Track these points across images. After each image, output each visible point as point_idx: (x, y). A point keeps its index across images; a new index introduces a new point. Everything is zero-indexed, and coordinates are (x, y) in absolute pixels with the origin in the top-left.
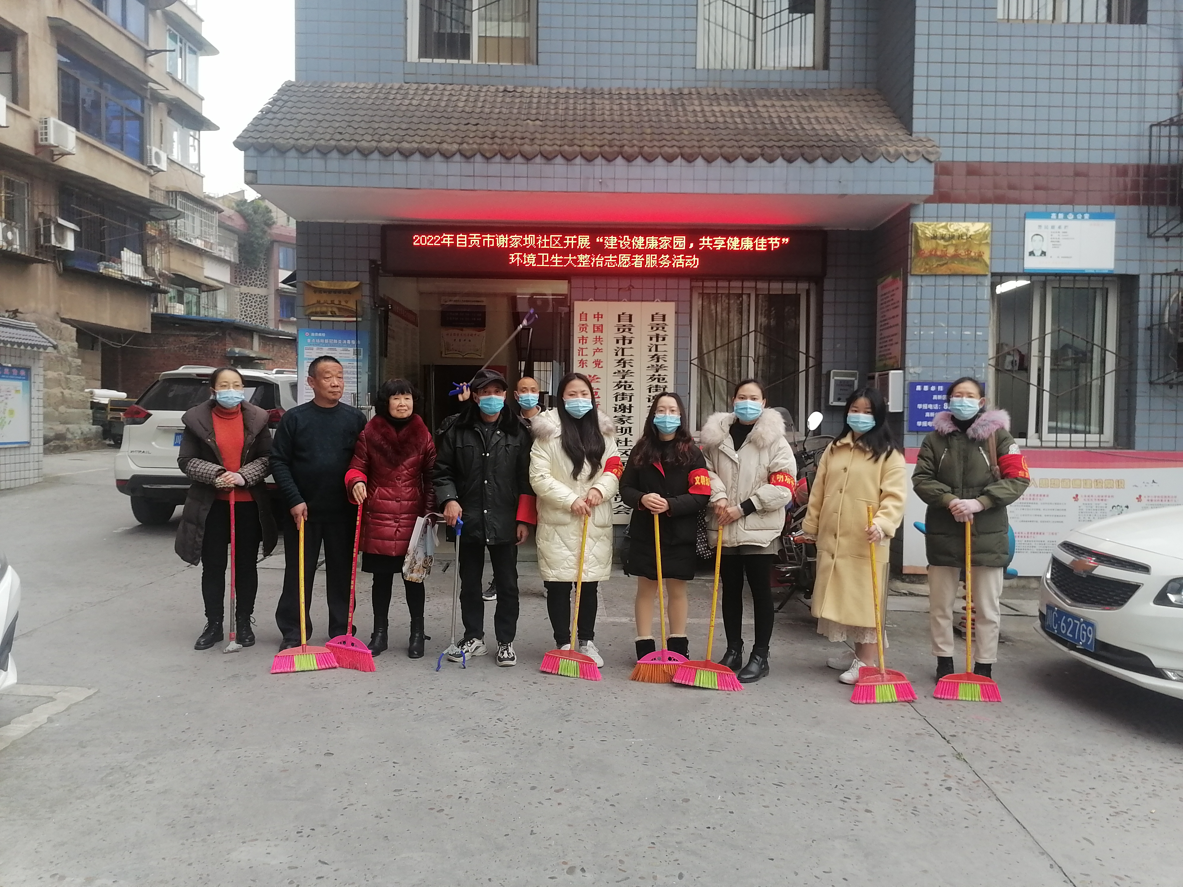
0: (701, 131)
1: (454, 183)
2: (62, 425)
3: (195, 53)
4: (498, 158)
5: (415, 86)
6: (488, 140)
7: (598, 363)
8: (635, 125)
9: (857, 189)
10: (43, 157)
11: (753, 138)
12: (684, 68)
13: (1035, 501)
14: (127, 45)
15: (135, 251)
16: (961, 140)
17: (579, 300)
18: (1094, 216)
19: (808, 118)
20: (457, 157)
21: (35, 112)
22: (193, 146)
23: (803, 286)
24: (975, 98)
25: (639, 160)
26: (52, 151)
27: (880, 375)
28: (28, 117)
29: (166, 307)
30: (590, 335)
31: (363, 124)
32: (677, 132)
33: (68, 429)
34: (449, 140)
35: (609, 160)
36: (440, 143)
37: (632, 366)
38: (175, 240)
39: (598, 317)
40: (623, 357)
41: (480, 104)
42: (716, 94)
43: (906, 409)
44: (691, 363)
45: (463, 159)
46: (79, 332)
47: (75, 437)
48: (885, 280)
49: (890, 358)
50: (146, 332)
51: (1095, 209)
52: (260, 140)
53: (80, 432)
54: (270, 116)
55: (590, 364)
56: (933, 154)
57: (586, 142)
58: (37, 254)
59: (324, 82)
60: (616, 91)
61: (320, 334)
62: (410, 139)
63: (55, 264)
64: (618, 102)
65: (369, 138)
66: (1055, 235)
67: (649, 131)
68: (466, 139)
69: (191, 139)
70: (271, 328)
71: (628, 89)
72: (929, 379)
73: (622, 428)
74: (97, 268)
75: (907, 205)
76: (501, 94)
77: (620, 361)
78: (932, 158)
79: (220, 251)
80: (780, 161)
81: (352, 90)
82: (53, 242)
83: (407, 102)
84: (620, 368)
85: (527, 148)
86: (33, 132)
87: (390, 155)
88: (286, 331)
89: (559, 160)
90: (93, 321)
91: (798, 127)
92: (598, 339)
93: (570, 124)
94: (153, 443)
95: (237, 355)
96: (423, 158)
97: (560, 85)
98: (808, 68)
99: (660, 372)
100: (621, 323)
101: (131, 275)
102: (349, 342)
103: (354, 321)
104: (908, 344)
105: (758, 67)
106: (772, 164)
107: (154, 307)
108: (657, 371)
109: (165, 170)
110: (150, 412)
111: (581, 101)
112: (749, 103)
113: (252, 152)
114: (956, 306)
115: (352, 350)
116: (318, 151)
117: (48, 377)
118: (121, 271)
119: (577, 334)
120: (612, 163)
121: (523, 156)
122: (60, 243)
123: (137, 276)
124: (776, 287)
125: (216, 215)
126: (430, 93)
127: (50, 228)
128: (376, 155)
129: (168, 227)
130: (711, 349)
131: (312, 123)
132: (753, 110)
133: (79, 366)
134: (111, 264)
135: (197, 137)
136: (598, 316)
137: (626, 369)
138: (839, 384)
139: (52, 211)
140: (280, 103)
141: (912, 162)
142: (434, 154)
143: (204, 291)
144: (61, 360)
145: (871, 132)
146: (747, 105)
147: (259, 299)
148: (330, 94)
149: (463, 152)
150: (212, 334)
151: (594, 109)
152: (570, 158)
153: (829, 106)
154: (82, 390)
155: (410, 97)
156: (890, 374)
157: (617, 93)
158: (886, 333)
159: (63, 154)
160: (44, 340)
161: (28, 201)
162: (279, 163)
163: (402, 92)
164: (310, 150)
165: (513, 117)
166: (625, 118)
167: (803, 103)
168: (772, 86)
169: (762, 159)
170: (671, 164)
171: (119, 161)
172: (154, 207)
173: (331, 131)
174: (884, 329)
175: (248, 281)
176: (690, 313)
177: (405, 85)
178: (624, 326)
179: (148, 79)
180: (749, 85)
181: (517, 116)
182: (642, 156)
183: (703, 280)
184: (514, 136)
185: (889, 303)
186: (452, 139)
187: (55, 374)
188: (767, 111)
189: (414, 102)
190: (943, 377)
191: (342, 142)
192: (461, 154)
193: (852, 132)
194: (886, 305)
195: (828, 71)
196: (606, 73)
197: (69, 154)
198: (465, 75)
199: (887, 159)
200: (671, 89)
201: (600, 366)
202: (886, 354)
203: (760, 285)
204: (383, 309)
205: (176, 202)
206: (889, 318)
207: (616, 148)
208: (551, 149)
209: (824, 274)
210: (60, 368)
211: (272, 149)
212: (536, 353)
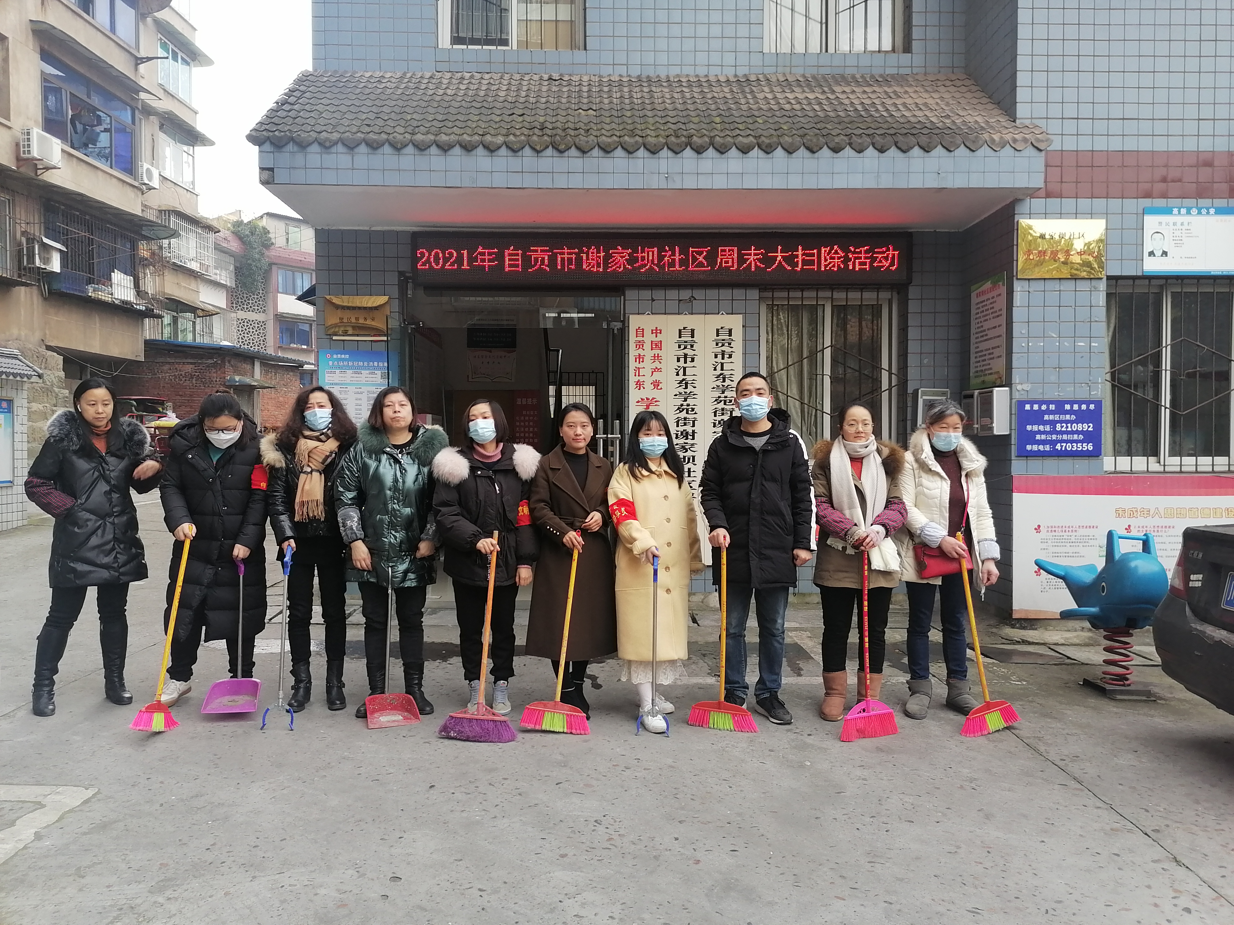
0: (777, 119)
1: (499, 181)
3: (188, 63)
4: (550, 151)
5: (448, 75)
6: (536, 131)
7: (656, 384)
8: (702, 113)
9: (958, 182)
10: (25, 170)
11: (837, 126)
12: (750, 52)
13: (1160, 534)
14: (116, 51)
15: (126, 273)
16: (1070, 127)
17: (635, 314)
18: (1220, 211)
19: (895, 105)
20: (503, 151)
21: (17, 122)
22: (187, 162)
23: (885, 295)
24: (1086, 79)
25: (711, 152)
26: (36, 165)
27: (980, 393)
28: (10, 128)
30: (648, 353)
31: (393, 116)
32: (750, 120)
34: (493, 132)
35: (676, 152)
36: (482, 135)
37: (695, 387)
38: (168, 262)
39: (656, 333)
40: (685, 377)
41: (523, 94)
42: (787, 80)
43: (1013, 431)
45: (510, 153)
46: (65, 361)
48: (983, 285)
49: (991, 374)
50: (139, 359)
51: (1221, 203)
52: (276, 133)
54: (287, 107)
55: (648, 386)
56: (1042, 141)
57: (649, 132)
58: (20, 276)
59: (346, 72)
60: (674, 78)
61: (343, 356)
62: (449, 131)
63: (39, 286)
64: (678, 90)
65: (402, 130)
66: (1178, 233)
67: (718, 120)
68: (513, 131)
69: (185, 154)
70: (272, 355)
71: (687, 76)
72: (1039, 397)
73: (684, 457)
74: (86, 291)
75: (1011, 200)
76: (546, 83)
77: (681, 382)
78: (1041, 146)
79: (216, 274)
80: (871, 151)
81: (378, 79)
82: (38, 263)
83: (441, 92)
84: (681, 390)
85: (582, 140)
86: (14, 144)
87: (425, 149)
88: (289, 357)
89: (619, 152)
90: (82, 349)
91: (885, 114)
92: (657, 358)
93: (629, 114)
95: (237, 384)
96: (464, 152)
97: (612, 73)
98: (886, 52)
99: (726, 394)
100: (682, 339)
101: (123, 298)
102: (378, 364)
103: (385, 341)
104: (1015, 356)
105: (831, 50)
106: (861, 155)
108: (723, 392)
109: (158, 187)
111: (638, 89)
112: (826, 89)
113: (267, 147)
114: (1068, 313)
116: (344, 144)
117: (33, 410)
118: (112, 294)
119: (633, 352)
120: (679, 155)
121: (578, 148)
122: (44, 264)
123: (129, 299)
124: (854, 297)
125: (211, 236)
126: (465, 82)
127: (34, 247)
128: (410, 149)
129: (161, 248)
130: (782, 367)
131: (335, 115)
132: (832, 97)
134: (100, 286)
135: (191, 153)
136: (657, 331)
137: (688, 391)
139: (36, 230)
140: (297, 94)
141: (1020, 150)
142: (476, 147)
143: (200, 317)
144: (47, 391)
145: (969, 119)
146: (824, 92)
147: (257, 325)
148: (354, 84)
149: (510, 146)
150: (210, 361)
151: (652, 97)
152: (631, 150)
153: (916, 91)
155: (444, 86)
156: (995, 392)
157: (676, 80)
158: (983, 346)
159: (47, 169)
160: (29, 369)
161: (10, 218)
162: (299, 159)
163: (434, 81)
164: (335, 143)
165: (563, 107)
166: (689, 107)
167: (886, 89)
168: (849, 71)
169: (850, 148)
170: (747, 155)
171: (108, 176)
172: (146, 225)
173: (358, 123)
174: (981, 341)
175: (245, 306)
176: (759, 327)
177: (437, 74)
178: (686, 342)
179: (139, 89)
180: (823, 71)
181: (567, 105)
182: (714, 147)
183: (773, 290)
184: (566, 126)
185: (987, 312)
186: (496, 131)
187: (40, 407)
188: (848, 97)
189: (449, 92)
190: (1055, 395)
191: (371, 135)
192: (507, 147)
193: (947, 118)
194: (983, 314)
195: (910, 54)
196: (663, 59)
197: (55, 168)
198: (504, 63)
199: (992, 148)
200: (736, 76)
201: (659, 387)
202: (985, 370)
203: (836, 295)
204: (413, 326)
205: (169, 220)
206: (988, 329)
207: (683, 139)
208: (609, 140)
209: (909, 281)
210: (46, 400)
211: (291, 143)
212: (565, 376)
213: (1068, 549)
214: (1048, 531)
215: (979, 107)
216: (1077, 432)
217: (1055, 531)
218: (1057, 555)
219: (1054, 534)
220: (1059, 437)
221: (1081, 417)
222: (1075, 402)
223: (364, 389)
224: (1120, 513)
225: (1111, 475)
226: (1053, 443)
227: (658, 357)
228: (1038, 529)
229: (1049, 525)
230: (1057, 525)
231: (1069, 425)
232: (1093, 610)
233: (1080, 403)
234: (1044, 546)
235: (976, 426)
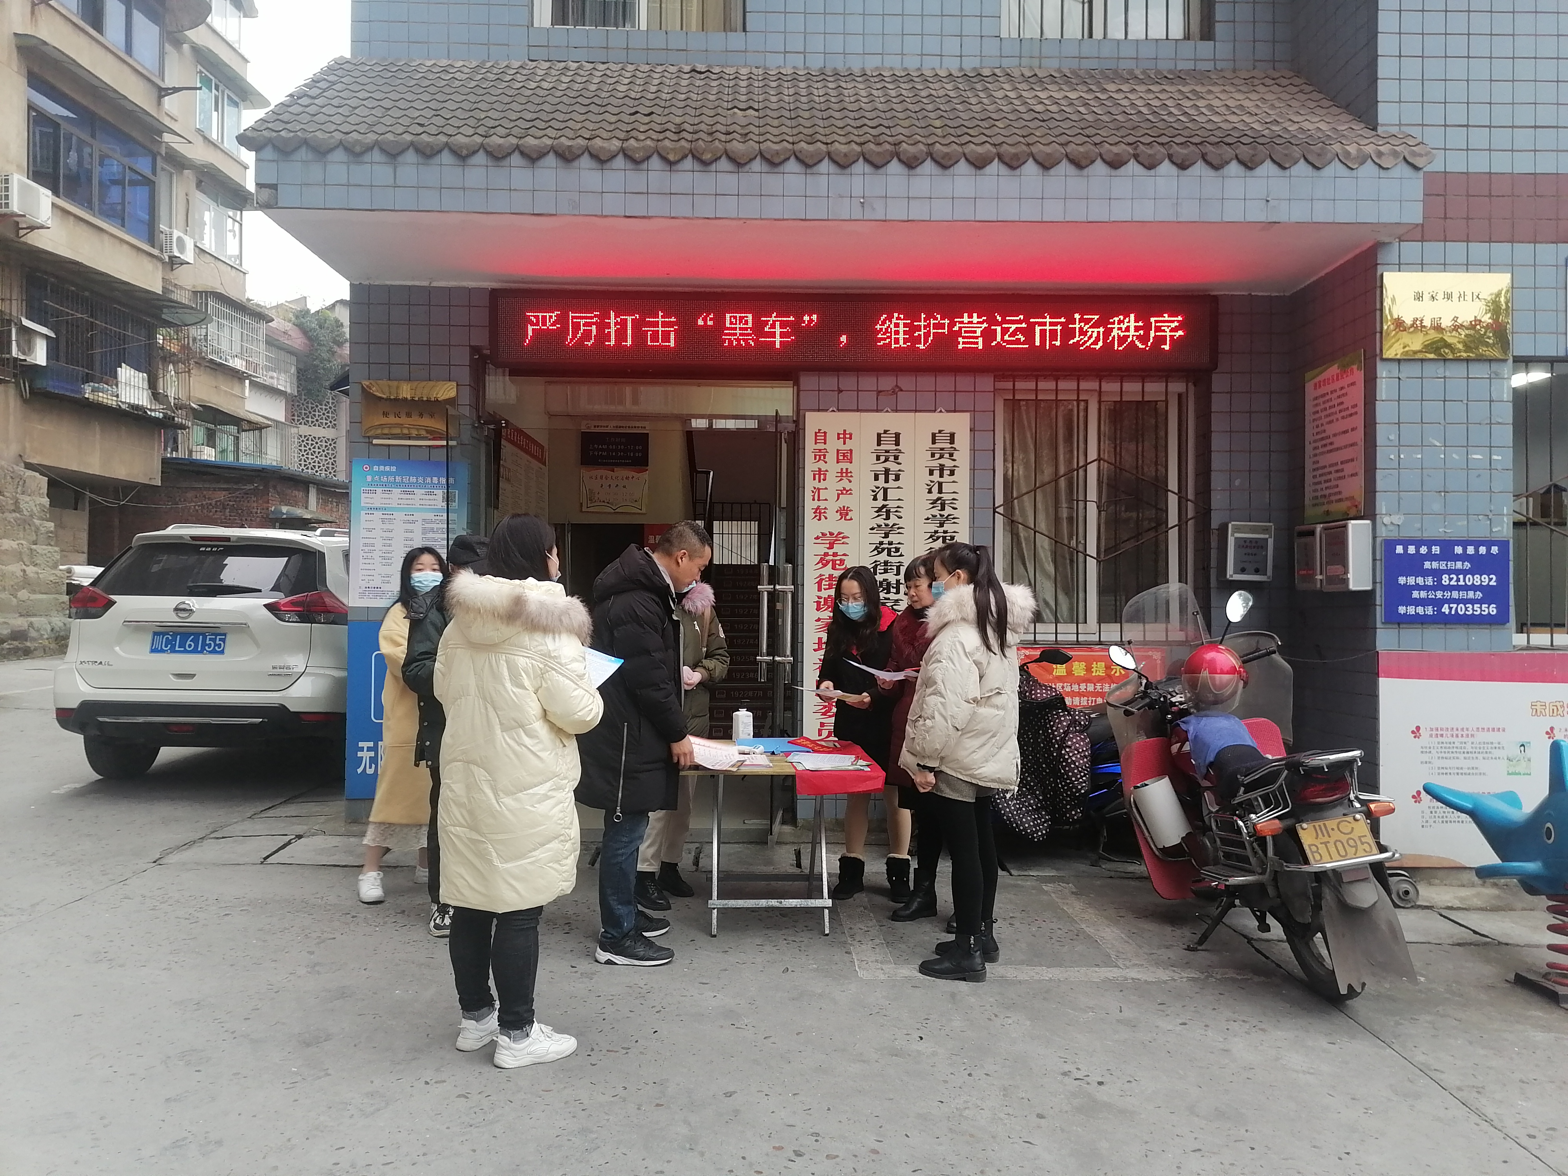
0: (1025, 123)
1: (613, 205)
2: (22, 618)
3: (236, 104)
4: (688, 163)
5: (546, 65)
6: (669, 134)
7: (844, 513)
8: (913, 115)
9: (1298, 213)
10: (3, 230)
11: (1114, 132)
12: (982, 37)
14: (133, 78)
15: (138, 369)
16: (1457, 138)
17: (814, 410)
19: (1196, 107)
20: (620, 161)
22: (233, 231)
23: (1176, 387)
24: (1480, 69)
25: (928, 166)
26: (17, 222)
29: (191, 452)
30: (832, 467)
31: (459, 113)
32: (986, 124)
33: (31, 625)
34: (605, 135)
35: (877, 167)
36: (589, 139)
37: (900, 517)
38: (205, 359)
39: (845, 438)
40: (885, 503)
41: (653, 89)
42: (1036, 75)
43: (1378, 585)
44: (994, 512)
45: (629, 165)
46: (52, 484)
47: (42, 635)
48: (1325, 370)
49: (1340, 500)
50: (154, 483)
52: (283, 134)
53: (49, 628)
54: (304, 101)
55: (832, 514)
56: (1421, 155)
57: (836, 138)
59: (398, 59)
60: (872, 71)
61: (387, 468)
62: (540, 133)
63: (17, 384)
64: (879, 86)
65: (470, 131)
67: (938, 123)
68: (634, 133)
69: (230, 221)
70: (341, 479)
71: (891, 69)
72: (1417, 535)
74: (81, 391)
75: (1374, 240)
76: (687, 76)
77: (880, 510)
78: (1419, 162)
79: (272, 378)
80: (1166, 167)
81: (443, 69)
82: (15, 352)
83: (533, 85)
84: (881, 521)
85: (737, 147)
87: (504, 157)
89: (792, 165)
90: (74, 468)
91: (1183, 118)
92: (845, 474)
93: (806, 115)
94: (117, 649)
95: (285, 516)
96: (560, 163)
97: (782, 64)
98: (1178, 40)
99: (946, 527)
100: (882, 447)
101: (132, 402)
102: (435, 479)
103: (443, 446)
104: (1379, 474)
105: (1098, 33)
106: (1152, 172)
107: (172, 451)
108: (942, 525)
109: (192, 262)
110: (113, 597)
111: (819, 85)
112: (1093, 87)
113: (269, 153)
114: (1456, 411)
115: (440, 493)
116: (383, 150)
118: (117, 396)
119: (810, 465)
120: (882, 171)
121: (731, 159)
122: (24, 354)
123: (141, 403)
124: (1132, 389)
125: (263, 326)
126: (570, 73)
127: (9, 332)
128: (480, 158)
129: (194, 341)
130: (1024, 490)
131: (374, 112)
132: (1103, 96)
133: (51, 532)
134: (102, 386)
135: (238, 218)
136: (845, 436)
138: (1242, 544)
139: (13, 309)
141: (1388, 169)
142: (579, 156)
143: (246, 431)
144: (24, 523)
145: (1306, 125)
146: (1091, 91)
147: (324, 444)
148: (407, 74)
149: (630, 153)
150: (249, 487)
151: (841, 94)
152: (810, 162)
153: (1224, 91)
154: (55, 566)
155: (538, 78)
156: (1348, 526)
157: (875, 74)
158: (1326, 460)
159: (32, 228)
162: (316, 172)
163: (524, 72)
164: (369, 148)
165: (710, 104)
166: (895, 106)
167: (1180, 87)
168: (1124, 65)
169: (1135, 163)
170: (982, 172)
171: (117, 242)
172: (167, 307)
173: (405, 121)
174: (1323, 453)
175: (310, 419)
176: (994, 431)
177: (530, 63)
178: (887, 451)
179: (161, 127)
180: (1087, 64)
181: (716, 103)
182: (933, 159)
183: (1014, 379)
184: (714, 129)
185: (1333, 410)
186: (609, 134)
187: (14, 544)
188: (1126, 97)
189: (545, 85)
190: (1439, 531)
191: (424, 137)
192: (626, 156)
193: (1275, 125)
194: (1325, 413)
195: (1212, 42)
196: (855, 45)
197: (42, 227)
198: (627, 48)
199: (1346, 165)
200: (961, 69)
201: (848, 517)
202: (1330, 495)
203: (1107, 386)
204: (492, 427)
205: (207, 304)
206: (1335, 435)
207: (887, 147)
208: (776, 147)
209: (1214, 365)
210: (21, 535)
211: (304, 149)
212: (718, 508)
213: (1461, 763)
214: (1431, 736)
215: (1318, 111)
216: (1474, 588)
217: (1442, 735)
218: (1445, 771)
219: (1440, 739)
220: (1447, 594)
221: (1479, 565)
222: (1470, 543)
223: (418, 516)
224: (1537, 709)
225: (1525, 652)
226: (1438, 603)
227: (847, 473)
228: (1417, 732)
229: (1433, 727)
230: (1444, 727)
231: (1461, 577)
232: (1532, 867)
233: (1477, 544)
234: (1426, 757)
235: (1319, 577)
